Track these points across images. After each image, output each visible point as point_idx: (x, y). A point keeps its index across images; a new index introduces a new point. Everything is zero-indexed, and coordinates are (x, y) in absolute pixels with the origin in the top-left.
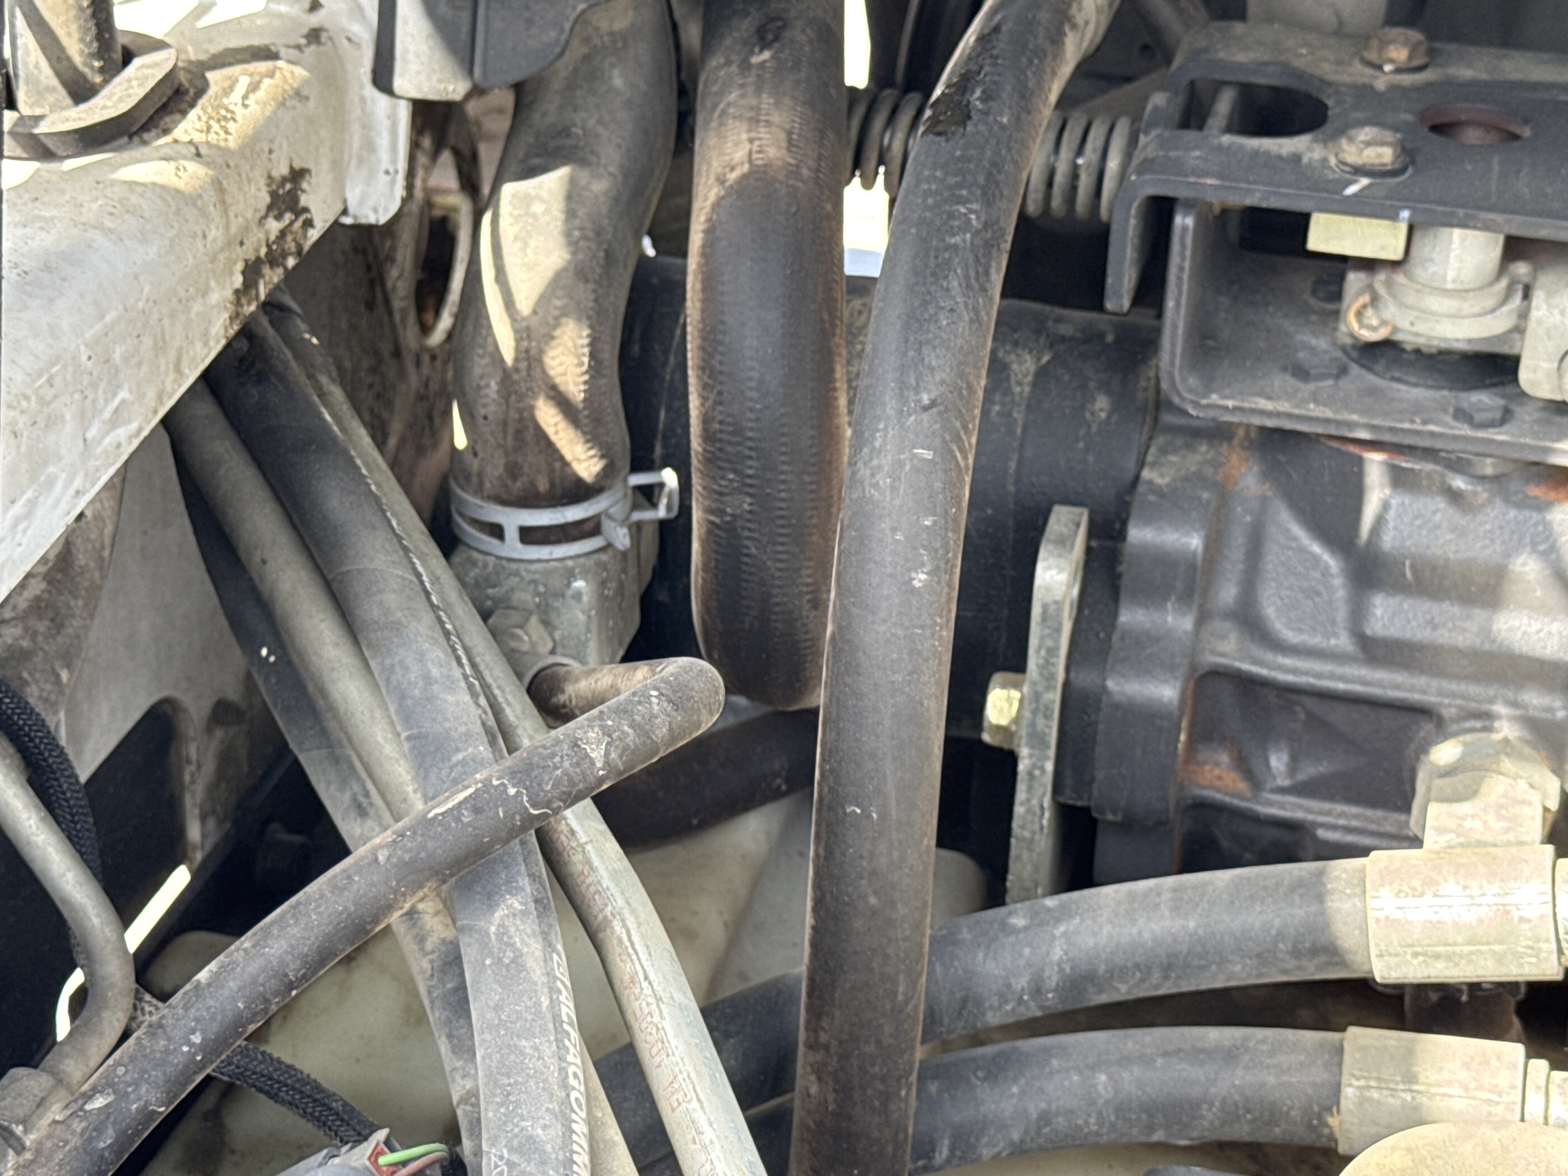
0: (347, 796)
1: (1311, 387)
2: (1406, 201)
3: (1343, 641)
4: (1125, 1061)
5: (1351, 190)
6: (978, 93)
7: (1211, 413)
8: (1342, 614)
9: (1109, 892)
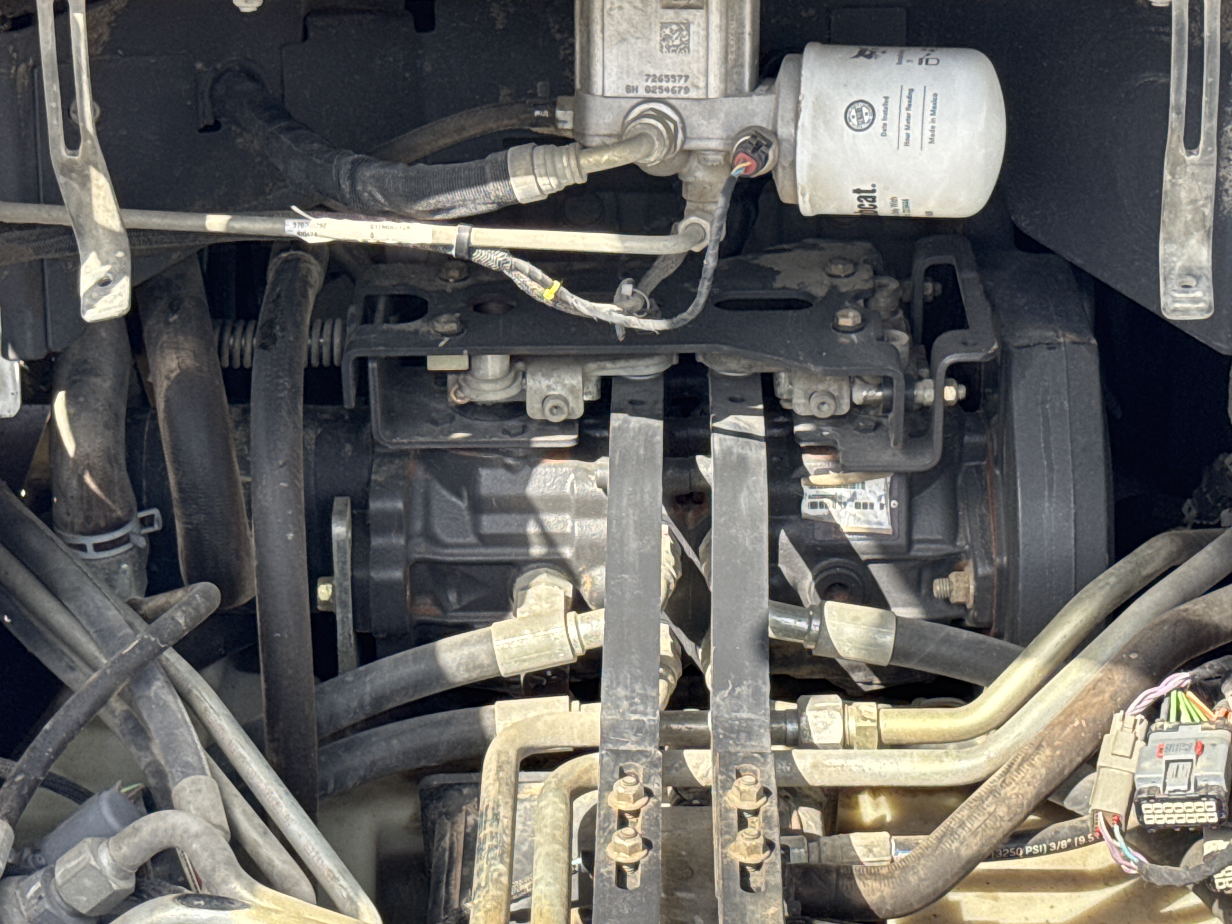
0: (64, 664)
1: (439, 428)
2: (464, 346)
3: (471, 539)
4: (403, 732)
5: (442, 344)
6: (278, 328)
7: (398, 447)
8: (469, 527)
9: (386, 661)
